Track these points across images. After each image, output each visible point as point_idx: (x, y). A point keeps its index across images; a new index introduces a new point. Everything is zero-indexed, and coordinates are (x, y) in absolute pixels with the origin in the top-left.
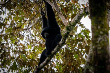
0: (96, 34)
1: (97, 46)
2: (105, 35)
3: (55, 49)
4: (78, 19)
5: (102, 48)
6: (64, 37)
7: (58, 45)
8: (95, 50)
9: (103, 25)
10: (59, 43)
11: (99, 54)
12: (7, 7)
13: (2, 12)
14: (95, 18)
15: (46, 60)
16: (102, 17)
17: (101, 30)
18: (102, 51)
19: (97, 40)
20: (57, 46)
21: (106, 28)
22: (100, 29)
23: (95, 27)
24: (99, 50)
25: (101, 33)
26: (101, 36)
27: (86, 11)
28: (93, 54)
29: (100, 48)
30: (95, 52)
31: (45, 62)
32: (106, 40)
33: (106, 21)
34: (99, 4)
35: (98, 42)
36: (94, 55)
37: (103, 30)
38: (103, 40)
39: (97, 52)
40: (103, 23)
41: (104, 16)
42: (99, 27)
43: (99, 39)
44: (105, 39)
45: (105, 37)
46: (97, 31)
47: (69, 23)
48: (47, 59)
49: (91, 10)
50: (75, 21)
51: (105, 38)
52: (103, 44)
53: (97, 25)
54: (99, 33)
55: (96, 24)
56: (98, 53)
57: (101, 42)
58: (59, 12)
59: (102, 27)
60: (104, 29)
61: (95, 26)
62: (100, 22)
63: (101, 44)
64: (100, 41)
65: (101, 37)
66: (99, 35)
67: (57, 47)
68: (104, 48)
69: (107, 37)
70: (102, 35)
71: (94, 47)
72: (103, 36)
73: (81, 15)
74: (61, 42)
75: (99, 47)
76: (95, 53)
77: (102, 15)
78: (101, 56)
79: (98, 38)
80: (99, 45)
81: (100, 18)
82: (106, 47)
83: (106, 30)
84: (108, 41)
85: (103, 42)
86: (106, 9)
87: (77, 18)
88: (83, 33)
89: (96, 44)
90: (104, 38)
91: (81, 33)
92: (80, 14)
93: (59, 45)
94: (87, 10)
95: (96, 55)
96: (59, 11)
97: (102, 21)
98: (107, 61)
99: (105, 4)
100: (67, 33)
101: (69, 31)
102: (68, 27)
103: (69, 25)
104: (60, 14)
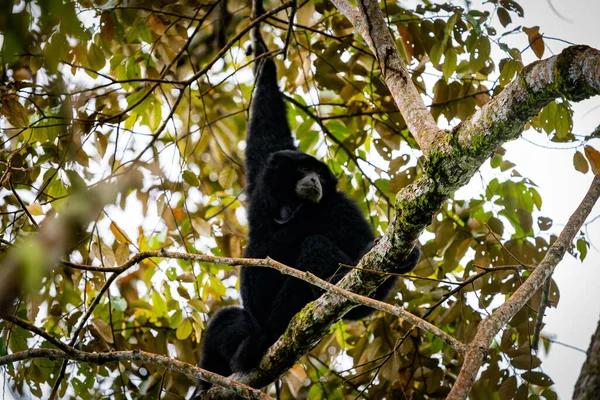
4: (511, 118)
27: (573, 76)
47: (449, 137)
50: (492, 128)
58: (386, 59)
73: (535, 95)
74: (382, 248)
87: (505, 111)
88: (497, 202)
91: (482, 202)
92: (529, 89)
94: (580, 68)
100: (430, 196)
101: (441, 188)
102: (441, 160)
103: (450, 149)
104: (389, 73)
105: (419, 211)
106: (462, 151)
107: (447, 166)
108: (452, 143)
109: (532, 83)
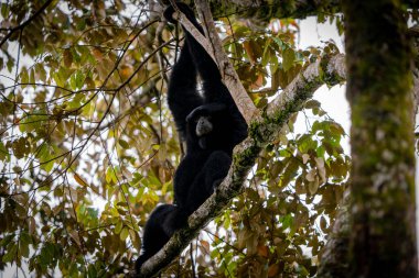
0: (369, 160)
1: (369, 205)
2: (402, 166)
3: (203, 209)
4: (296, 99)
5: (389, 216)
6: (240, 163)
7: (215, 194)
8: (362, 219)
9: (395, 126)
10: (218, 185)
11: (376, 237)
12: (26, 40)
13: (5, 60)
14: (364, 99)
15: (166, 247)
16: (392, 95)
17: (389, 147)
18: (389, 226)
19: (371, 184)
20: (209, 196)
21: (405, 137)
22: (384, 142)
23: (365, 134)
24: (378, 221)
25: (387, 155)
26: (384, 169)
27: (330, 70)
28: (354, 235)
29: (381, 214)
30: (359, 227)
31: (161, 254)
32: (404, 186)
33: (406, 113)
34: (385, 47)
35: (374, 190)
36: (356, 241)
37: (394, 144)
38: (393, 185)
39: (366, 229)
40: (395, 119)
41: (402, 92)
42: (380, 134)
43: (379, 179)
44: (399, 182)
45: (402, 172)
46: (373, 148)
47: (261, 113)
48: (170, 242)
49: (353, 69)
50: (286, 105)
51: (402, 176)
52: (390, 200)
53: (371, 125)
54: (379, 155)
55: (369, 120)
56: (373, 231)
57: (385, 190)
58: (225, 69)
59: (391, 134)
60: (399, 143)
61: (366, 128)
62: (385, 113)
63: (383, 199)
64: (381, 187)
65: (387, 172)
66: (379, 166)
67: (211, 200)
68: (397, 215)
69: (410, 174)
70: (389, 165)
71: (355, 209)
72: (393, 170)
73: (309, 84)
74: (227, 182)
75: (378, 209)
76: (359, 233)
77: (393, 90)
78: (381, 244)
79: (373, 177)
80: (378, 203)
81: (386, 98)
82: (403, 211)
83: (404, 145)
84: (411, 190)
85: (394, 192)
86: (408, 66)
87: (293, 95)
89: (368, 197)
90: (396, 176)
92: (306, 81)
93: (218, 191)
94: (333, 65)
95: (362, 238)
96: (226, 64)
97: (393, 112)
98: (403, 265)
99: (408, 49)
100: (252, 148)
101: (259, 143)
102: (257, 127)
103: (262, 120)
104: (226, 77)
105: (246, 158)
106: (269, 120)
107: (261, 130)
108: (263, 116)
109: (307, 77)
